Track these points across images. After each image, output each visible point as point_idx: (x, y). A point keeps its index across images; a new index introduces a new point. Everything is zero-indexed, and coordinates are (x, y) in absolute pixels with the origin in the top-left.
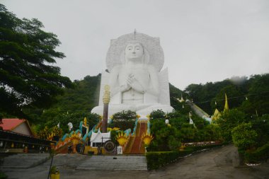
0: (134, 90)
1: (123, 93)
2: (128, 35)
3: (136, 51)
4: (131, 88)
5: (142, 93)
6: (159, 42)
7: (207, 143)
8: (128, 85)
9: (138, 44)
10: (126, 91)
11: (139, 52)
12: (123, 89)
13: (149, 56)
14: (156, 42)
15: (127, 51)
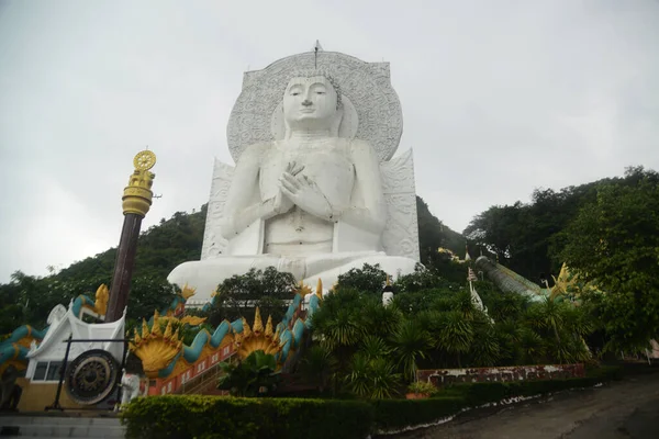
0: (304, 213)
1: (268, 222)
2: (295, 59)
3: (316, 99)
4: (294, 209)
5: (327, 222)
6: (388, 77)
7: (529, 370)
8: (284, 197)
9: (322, 80)
10: (279, 216)
11: (324, 101)
12: (269, 209)
13: (355, 117)
14: (379, 75)
15: (289, 101)
